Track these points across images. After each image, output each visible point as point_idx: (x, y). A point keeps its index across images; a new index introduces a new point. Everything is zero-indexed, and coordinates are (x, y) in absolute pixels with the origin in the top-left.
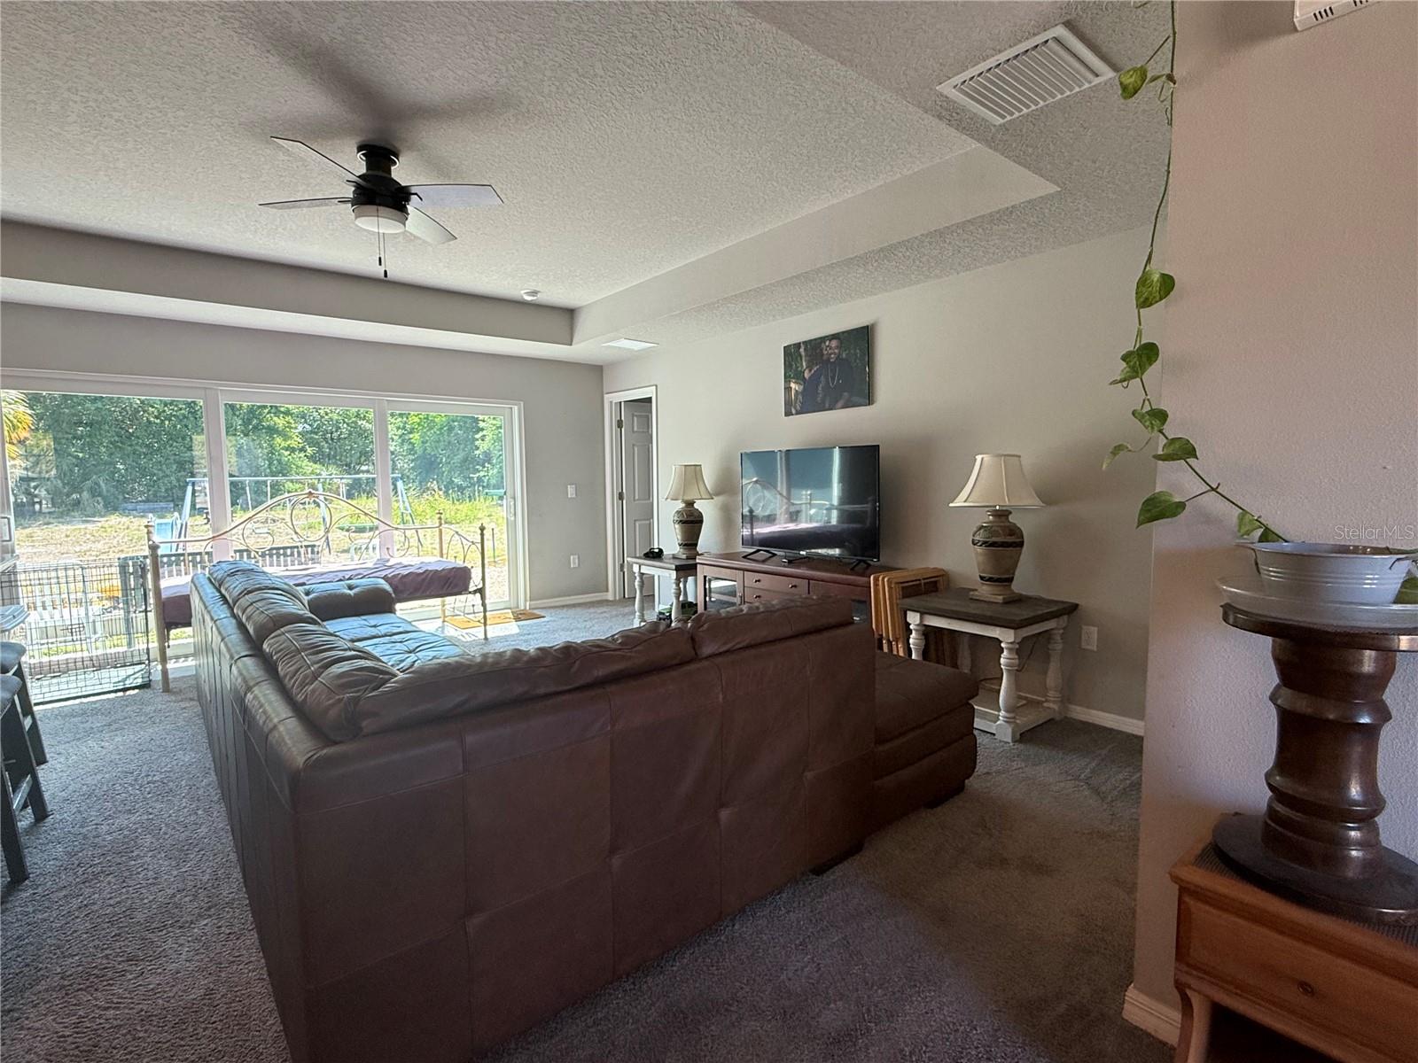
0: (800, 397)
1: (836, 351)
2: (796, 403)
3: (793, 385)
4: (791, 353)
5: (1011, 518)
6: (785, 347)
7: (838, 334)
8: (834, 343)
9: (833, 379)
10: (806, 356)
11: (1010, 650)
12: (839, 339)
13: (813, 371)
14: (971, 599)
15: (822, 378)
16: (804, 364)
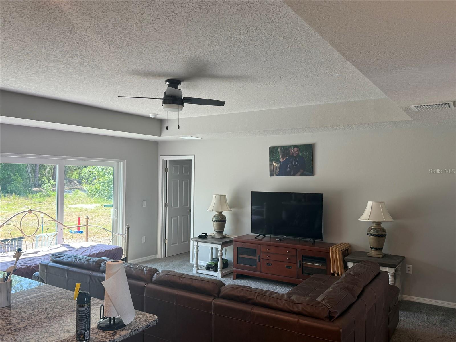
0: (278, 169)
1: (297, 152)
2: (276, 171)
3: (274, 164)
4: (273, 151)
5: (382, 225)
6: (270, 147)
7: (298, 145)
8: (296, 149)
9: (295, 164)
10: (281, 152)
11: (392, 276)
12: (298, 148)
13: (285, 159)
14: (368, 256)
15: (290, 162)
16: (280, 155)
